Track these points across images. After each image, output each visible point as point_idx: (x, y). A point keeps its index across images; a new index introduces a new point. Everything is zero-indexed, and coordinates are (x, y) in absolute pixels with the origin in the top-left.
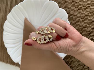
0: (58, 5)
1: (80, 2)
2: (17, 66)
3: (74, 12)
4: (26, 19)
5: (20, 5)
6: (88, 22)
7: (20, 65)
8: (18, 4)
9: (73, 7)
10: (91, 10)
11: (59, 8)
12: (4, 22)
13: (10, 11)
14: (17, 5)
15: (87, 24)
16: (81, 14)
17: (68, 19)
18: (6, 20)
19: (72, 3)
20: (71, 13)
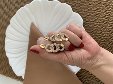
0: (72, 8)
1: (98, 5)
2: (20, 80)
3: (91, 18)
4: (32, 25)
5: (26, 7)
6: (108, 30)
7: (23, 79)
8: (24, 6)
9: (89, 12)
11: (73, 12)
12: (7, 27)
13: (14, 14)
14: (22, 7)
16: (100, 20)
17: (83, 25)
18: (9, 25)
19: (89, 6)
20: (87, 19)
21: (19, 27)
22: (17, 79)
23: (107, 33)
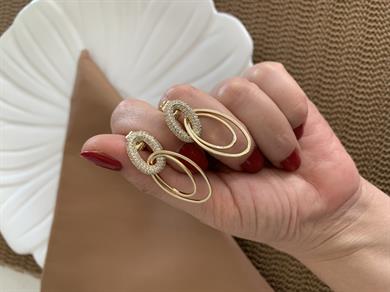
0: (215, 2)
3: (282, 34)
6: (342, 77)
9: (276, 12)
10: (354, 23)
11: (215, 12)
15: (338, 84)
16: (313, 42)
20: (268, 38)
21: (25, 71)
22: (18, 265)
23: (340, 89)
